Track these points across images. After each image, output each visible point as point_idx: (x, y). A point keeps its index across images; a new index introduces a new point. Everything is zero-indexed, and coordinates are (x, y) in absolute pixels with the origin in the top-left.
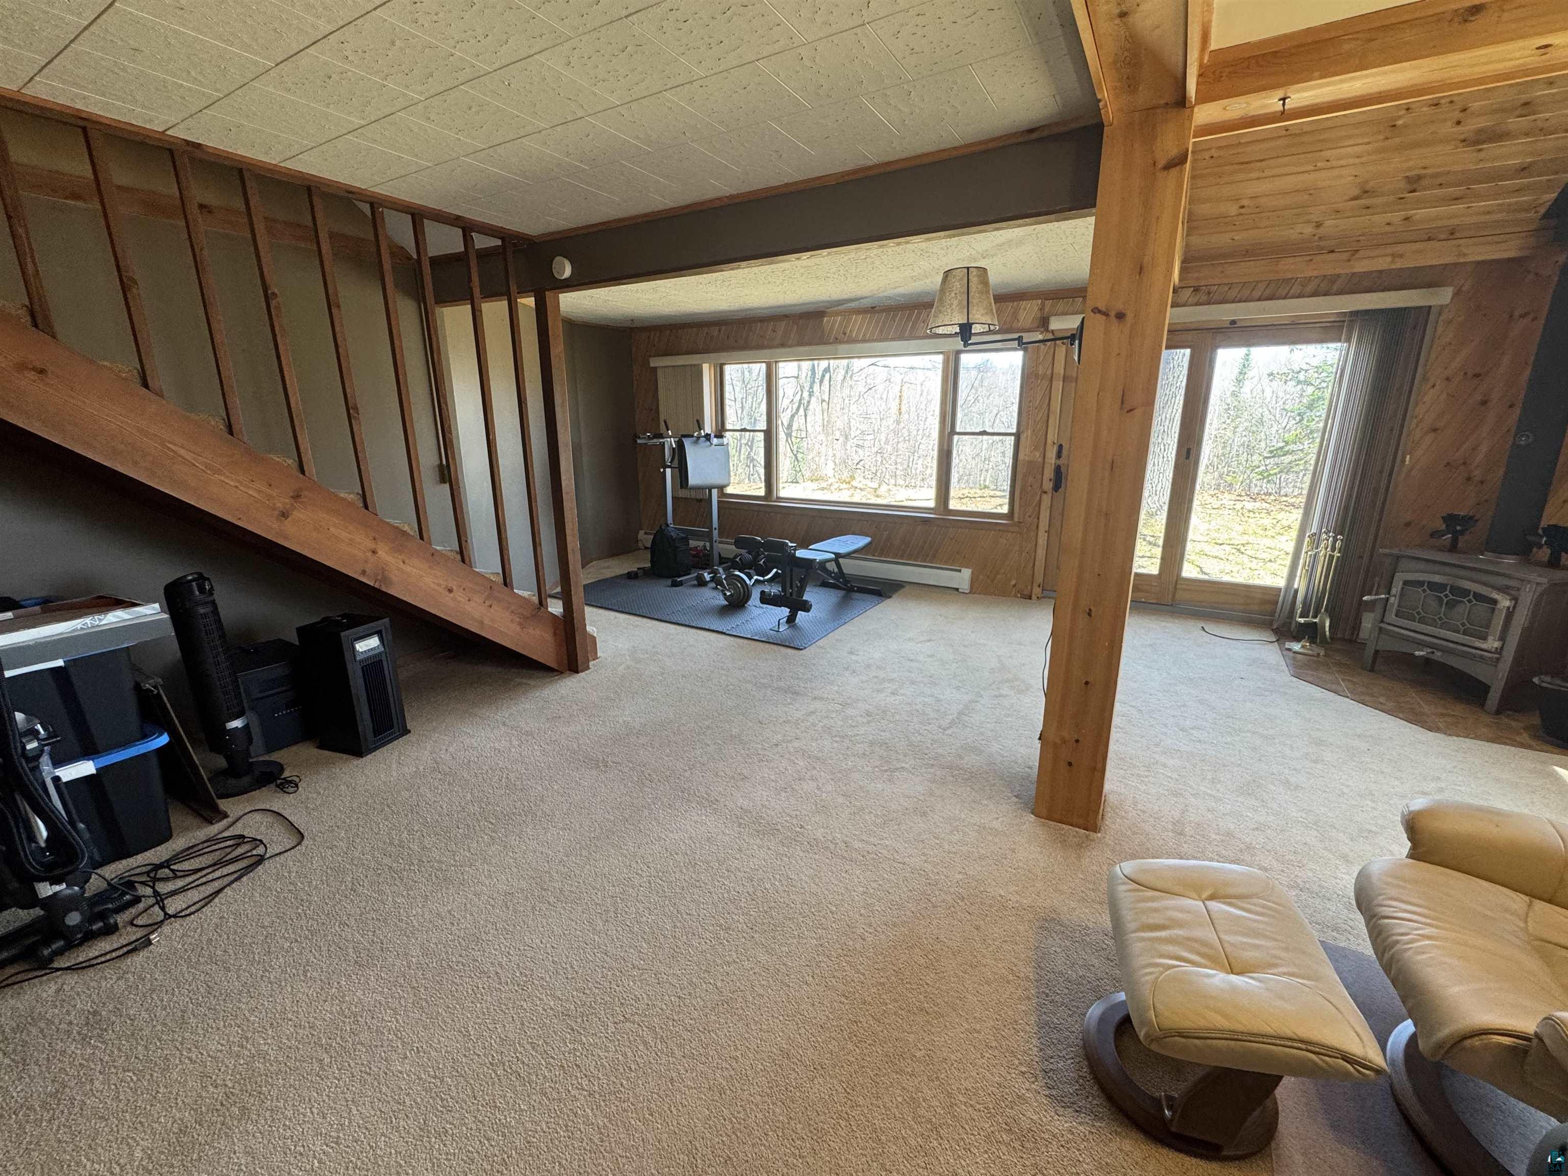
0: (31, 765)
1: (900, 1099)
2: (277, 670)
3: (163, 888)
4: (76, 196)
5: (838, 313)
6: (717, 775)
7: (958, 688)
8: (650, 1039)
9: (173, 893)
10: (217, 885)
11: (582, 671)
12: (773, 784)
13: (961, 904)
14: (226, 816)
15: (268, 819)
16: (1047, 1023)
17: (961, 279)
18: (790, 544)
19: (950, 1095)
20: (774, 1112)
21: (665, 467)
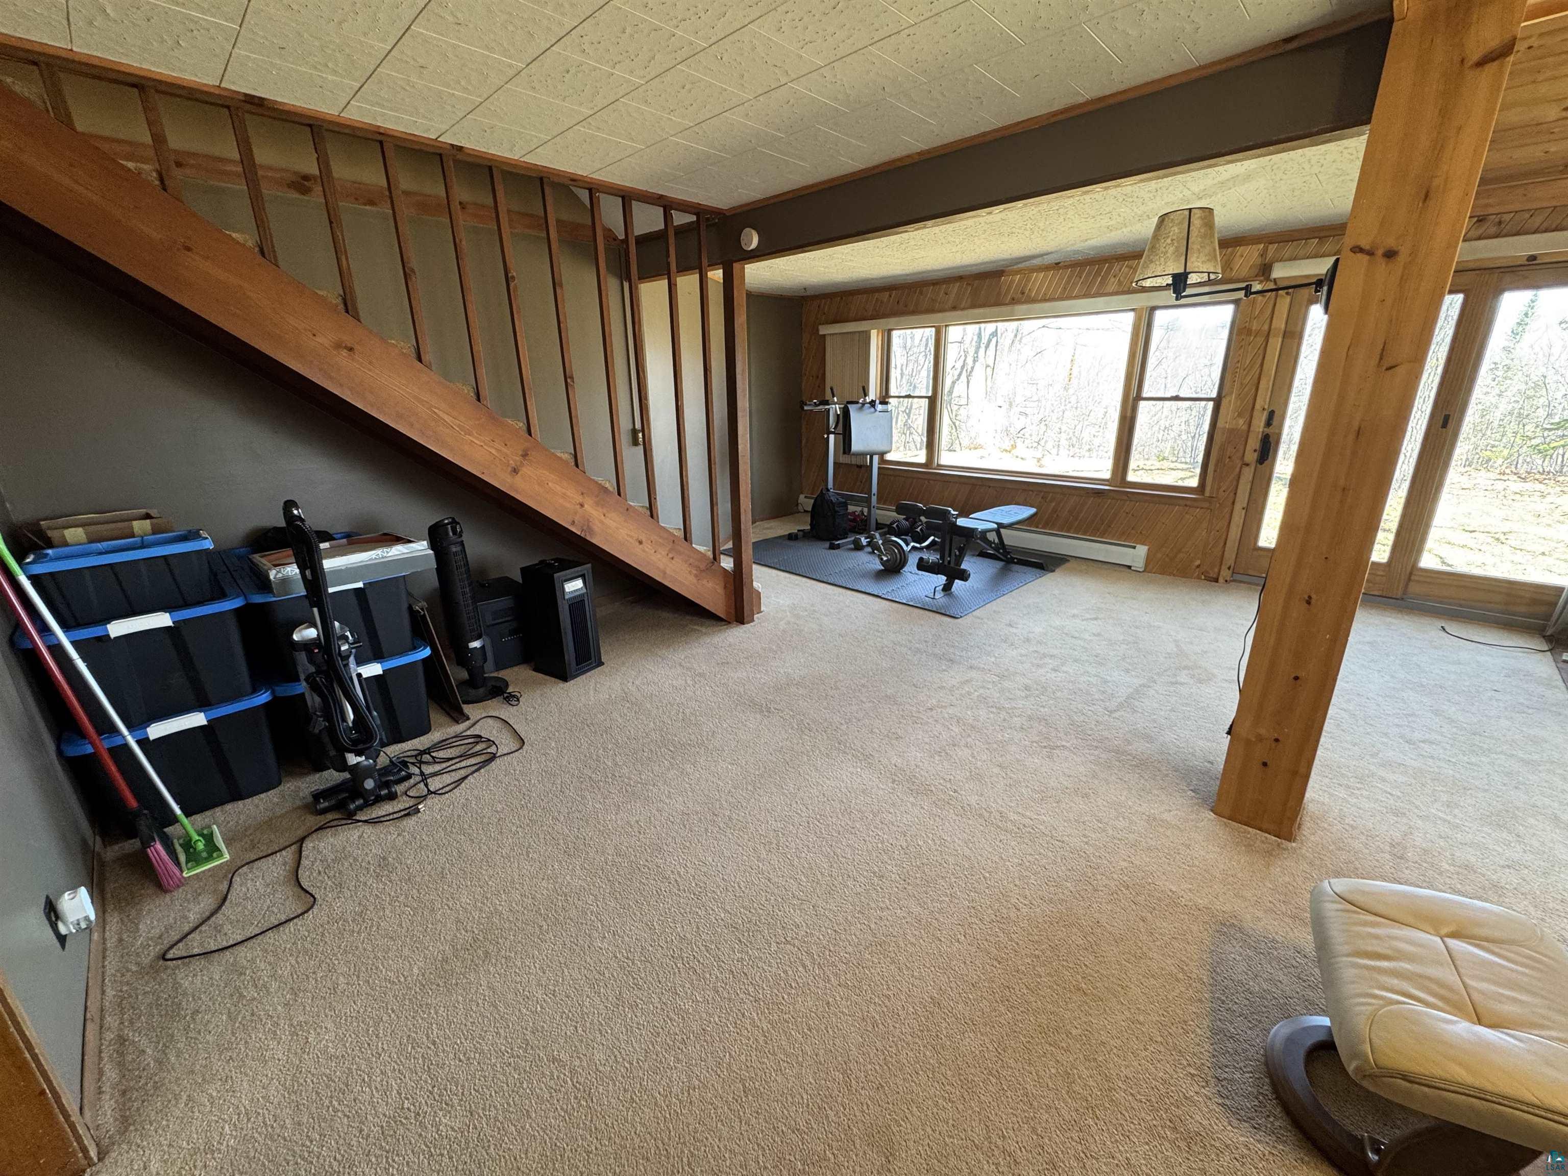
0: (345, 662)
1: (1053, 1071)
2: (504, 602)
3: (428, 769)
4: (371, 203)
5: (1019, 272)
6: (872, 732)
7: (1127, 671)
8: (808, 963)
9: (435, 774)
10: (463, 773)
11: (748, 623)
12: (927, 747)
13: (1125, 891)
14: (468, 719)
15: (497, 724)
16: (1222, 1031)
17: (1181, 223)
18: (953, 512)
19: (1108, 1079)
20: (924, 1054)
21: (829, 433)
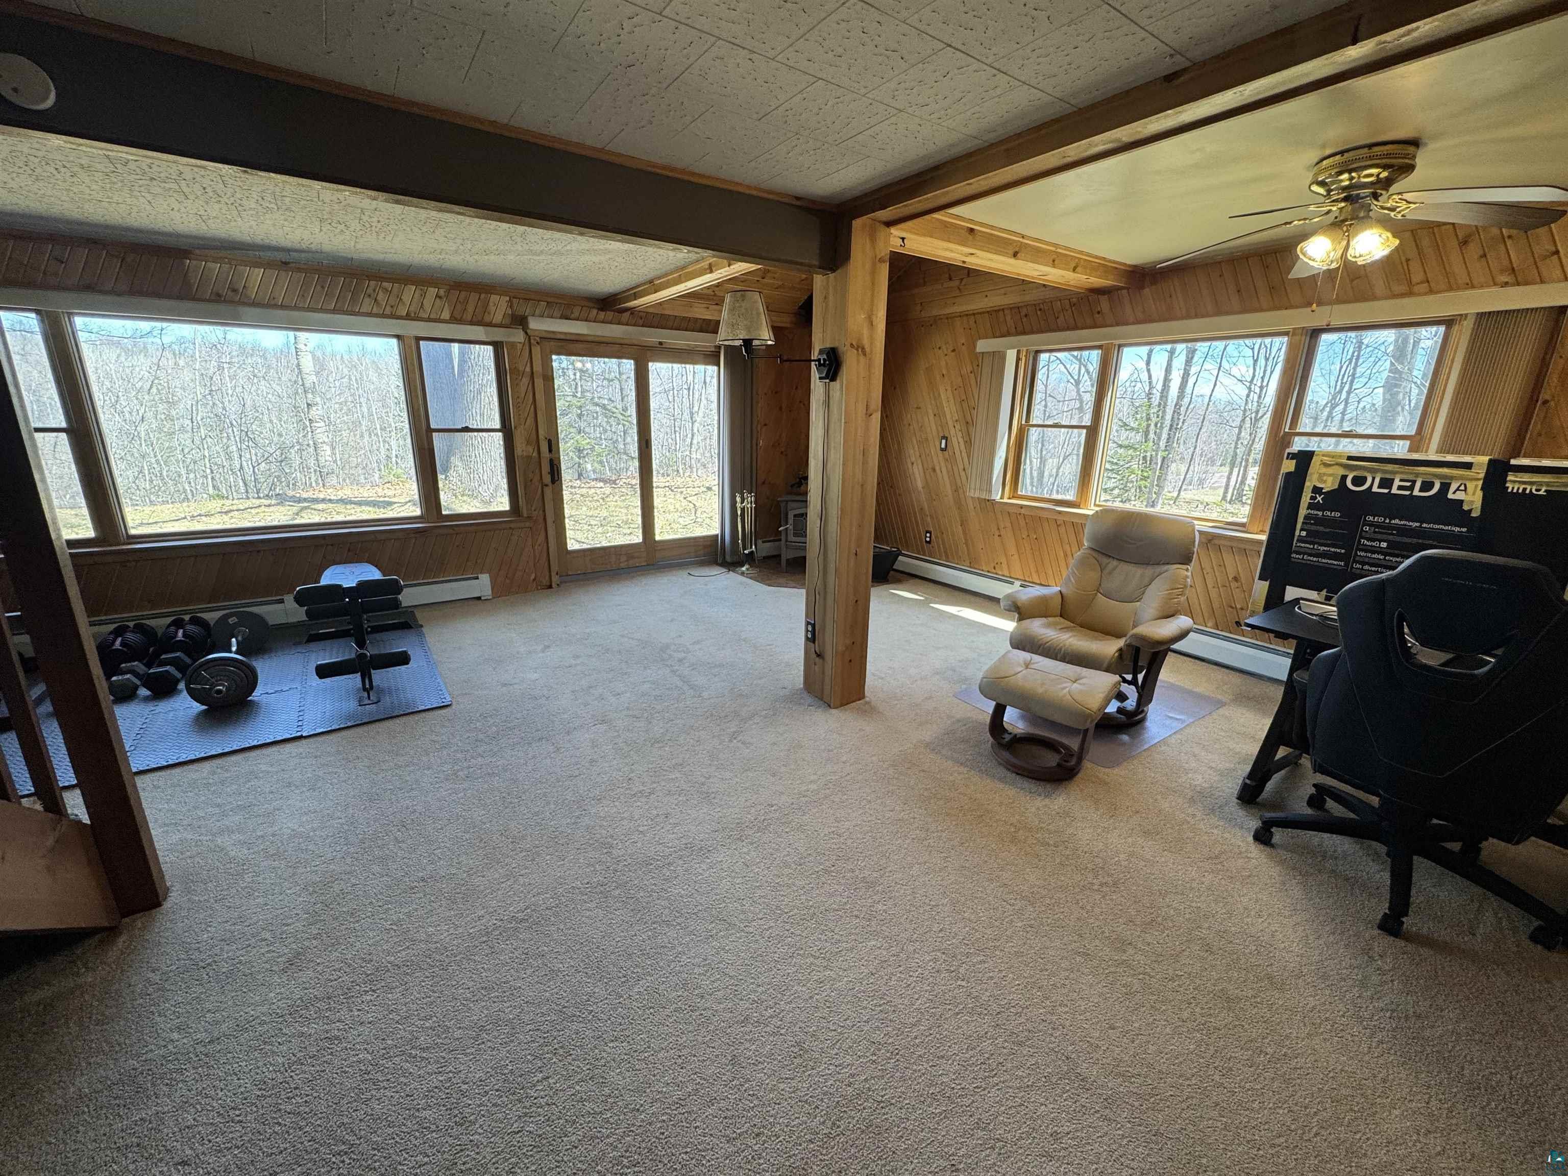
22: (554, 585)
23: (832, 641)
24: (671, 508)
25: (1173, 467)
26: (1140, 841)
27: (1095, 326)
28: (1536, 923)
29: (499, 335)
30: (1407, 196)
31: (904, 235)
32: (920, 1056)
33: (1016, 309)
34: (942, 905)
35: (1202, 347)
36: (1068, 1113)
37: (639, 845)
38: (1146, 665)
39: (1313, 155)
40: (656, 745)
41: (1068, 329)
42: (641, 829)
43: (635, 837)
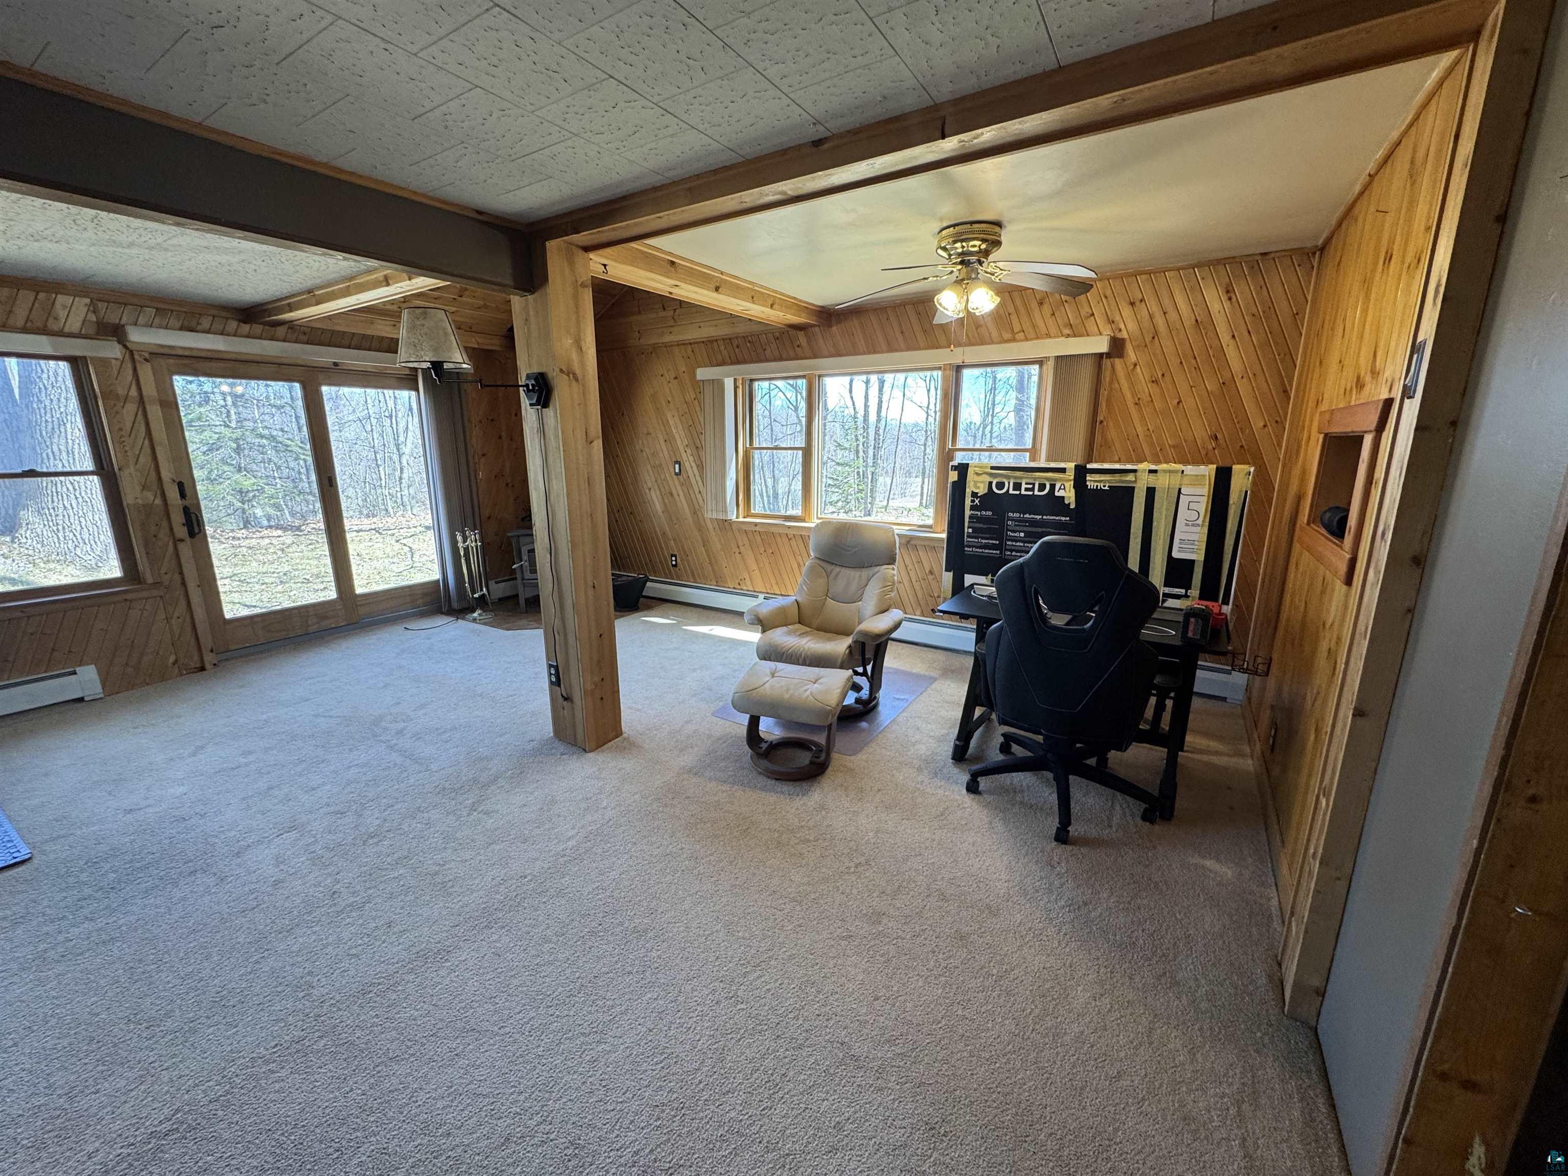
22: (208, 666)
23: (578, 681)
24: (379, 554)
25: (881, 479)
26: (883, 816)
27: (797, 358)
28: (1144, 806)
29: (78, 348)
30: (1000, 265)
31: (605, 262)
32: (706, 1100)
33: (728, 340)
34: (717, 931)
35: (889, 377)
36: (847, 1098)
37: (352, 973)
38: (872, 657)
39: (937, 226)
40: (371, 841)
41: (775, 360)
42: (354, 951)
43: (345, 964)
